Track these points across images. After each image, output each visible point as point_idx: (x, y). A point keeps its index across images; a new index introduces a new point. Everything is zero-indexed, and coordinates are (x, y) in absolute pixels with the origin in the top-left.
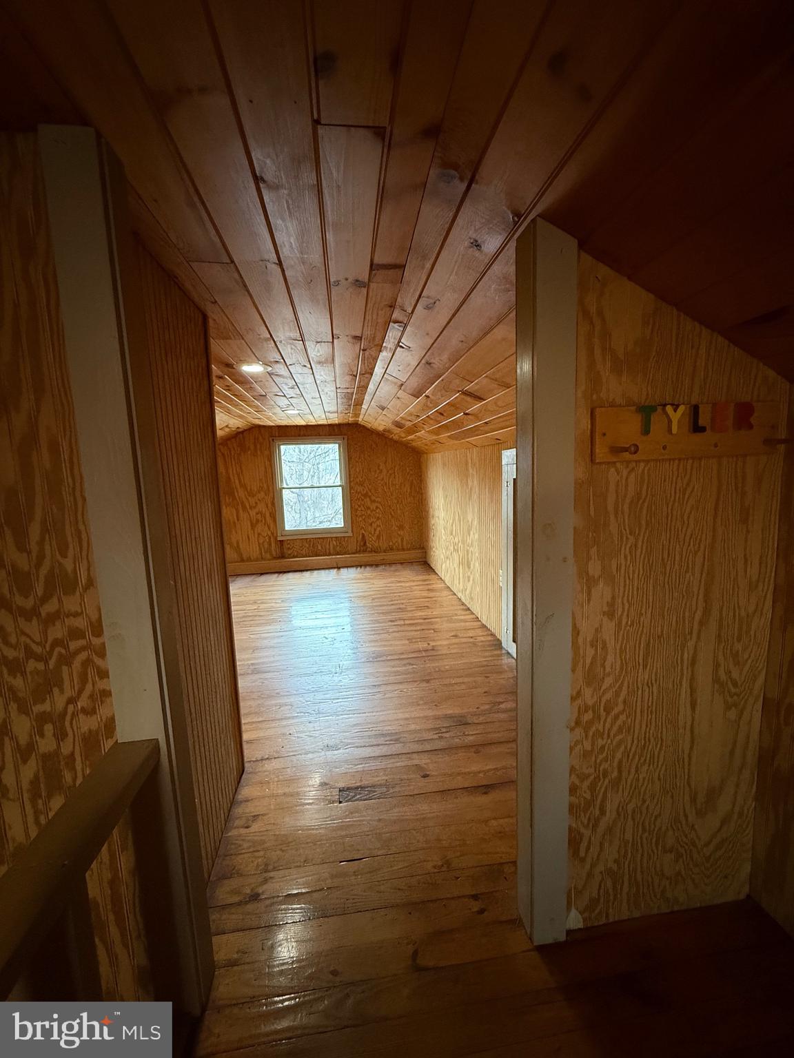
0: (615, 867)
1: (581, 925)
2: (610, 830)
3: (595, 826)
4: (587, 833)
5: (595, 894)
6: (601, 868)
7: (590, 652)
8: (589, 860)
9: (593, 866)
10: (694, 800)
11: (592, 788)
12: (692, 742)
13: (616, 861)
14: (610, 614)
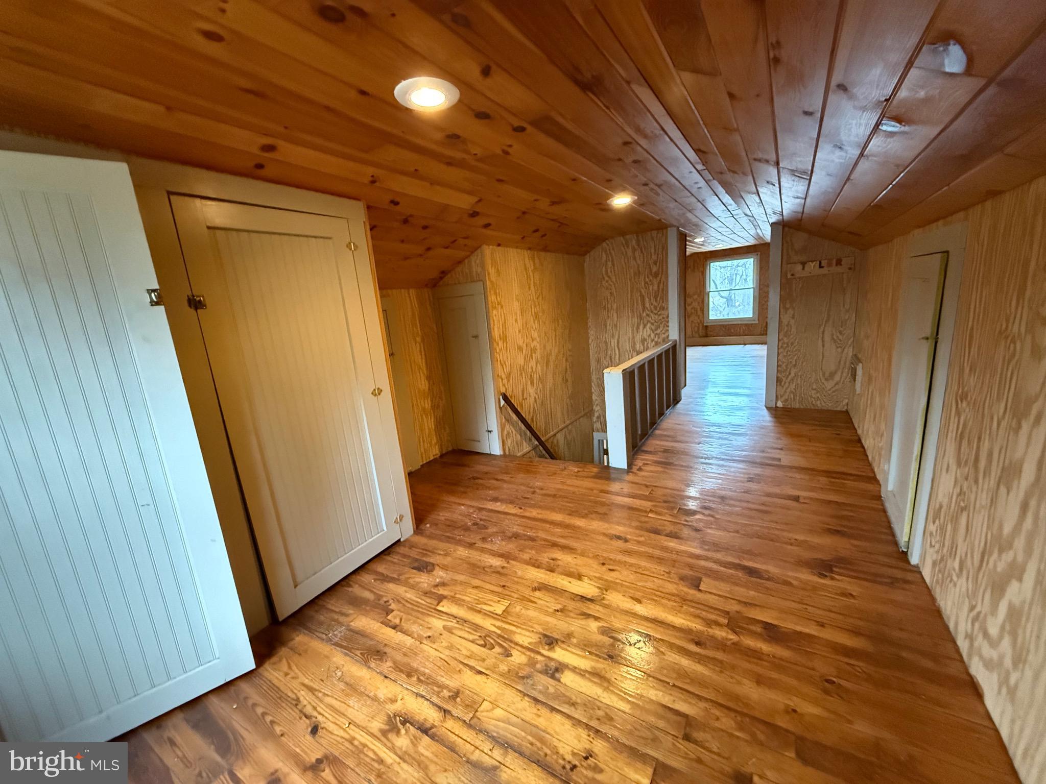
0: (794, 391)
1: (782, 406)
2: (792, 380)
3: (787, 378)
4: (784, 379)
5: (787, 398)
6: (788, 391)
7: (786, 328)
8: (785, 388)
9: (787, 389)
10: (824, 374)
11: (786, 366)
12: (823, 357)
13: (795, 389)
14: (793, 318)
